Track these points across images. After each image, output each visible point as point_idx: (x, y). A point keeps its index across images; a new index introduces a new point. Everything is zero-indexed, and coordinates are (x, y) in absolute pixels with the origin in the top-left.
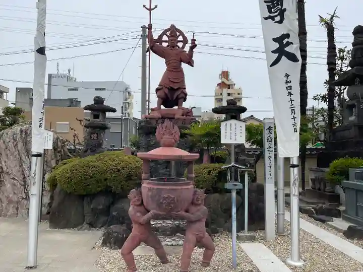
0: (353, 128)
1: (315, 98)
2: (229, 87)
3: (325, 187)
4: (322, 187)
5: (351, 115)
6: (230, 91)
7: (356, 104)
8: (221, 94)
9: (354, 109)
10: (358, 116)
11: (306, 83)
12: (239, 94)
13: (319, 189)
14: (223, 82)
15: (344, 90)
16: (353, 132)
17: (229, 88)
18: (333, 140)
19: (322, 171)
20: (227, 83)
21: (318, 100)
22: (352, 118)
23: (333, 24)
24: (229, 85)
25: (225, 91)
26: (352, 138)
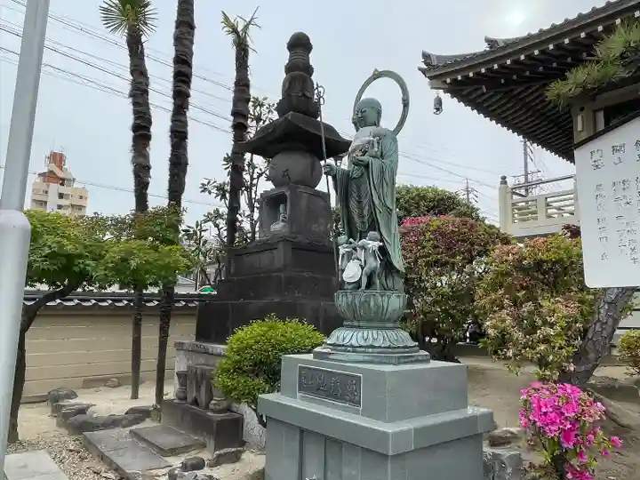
0: (281, 246)
1: (204, 189)
2: (62, 182)
3: (210, 397)
4: (203, 398)
5: (275, 219)
6: (64, 190)
7: (288, 194)
8: (47, 192)
9: (282, 207)
10: (291, 221)
11: (186, 138)
12: (81, 197)
13: (196, 402)
14: (51, 172)
15: (258, 177)
16: (280, 257)
17: (62, 184)
18: (234, 275)
19: (206, 352)
20: (61, 175)
21: (210, 193)
22: (278, 227)
23: (248, 38)
24: (63, 180)
25: (55, 188)
26: (279, 270)
